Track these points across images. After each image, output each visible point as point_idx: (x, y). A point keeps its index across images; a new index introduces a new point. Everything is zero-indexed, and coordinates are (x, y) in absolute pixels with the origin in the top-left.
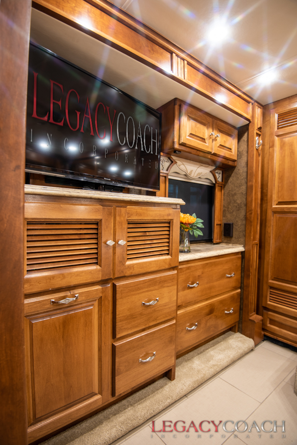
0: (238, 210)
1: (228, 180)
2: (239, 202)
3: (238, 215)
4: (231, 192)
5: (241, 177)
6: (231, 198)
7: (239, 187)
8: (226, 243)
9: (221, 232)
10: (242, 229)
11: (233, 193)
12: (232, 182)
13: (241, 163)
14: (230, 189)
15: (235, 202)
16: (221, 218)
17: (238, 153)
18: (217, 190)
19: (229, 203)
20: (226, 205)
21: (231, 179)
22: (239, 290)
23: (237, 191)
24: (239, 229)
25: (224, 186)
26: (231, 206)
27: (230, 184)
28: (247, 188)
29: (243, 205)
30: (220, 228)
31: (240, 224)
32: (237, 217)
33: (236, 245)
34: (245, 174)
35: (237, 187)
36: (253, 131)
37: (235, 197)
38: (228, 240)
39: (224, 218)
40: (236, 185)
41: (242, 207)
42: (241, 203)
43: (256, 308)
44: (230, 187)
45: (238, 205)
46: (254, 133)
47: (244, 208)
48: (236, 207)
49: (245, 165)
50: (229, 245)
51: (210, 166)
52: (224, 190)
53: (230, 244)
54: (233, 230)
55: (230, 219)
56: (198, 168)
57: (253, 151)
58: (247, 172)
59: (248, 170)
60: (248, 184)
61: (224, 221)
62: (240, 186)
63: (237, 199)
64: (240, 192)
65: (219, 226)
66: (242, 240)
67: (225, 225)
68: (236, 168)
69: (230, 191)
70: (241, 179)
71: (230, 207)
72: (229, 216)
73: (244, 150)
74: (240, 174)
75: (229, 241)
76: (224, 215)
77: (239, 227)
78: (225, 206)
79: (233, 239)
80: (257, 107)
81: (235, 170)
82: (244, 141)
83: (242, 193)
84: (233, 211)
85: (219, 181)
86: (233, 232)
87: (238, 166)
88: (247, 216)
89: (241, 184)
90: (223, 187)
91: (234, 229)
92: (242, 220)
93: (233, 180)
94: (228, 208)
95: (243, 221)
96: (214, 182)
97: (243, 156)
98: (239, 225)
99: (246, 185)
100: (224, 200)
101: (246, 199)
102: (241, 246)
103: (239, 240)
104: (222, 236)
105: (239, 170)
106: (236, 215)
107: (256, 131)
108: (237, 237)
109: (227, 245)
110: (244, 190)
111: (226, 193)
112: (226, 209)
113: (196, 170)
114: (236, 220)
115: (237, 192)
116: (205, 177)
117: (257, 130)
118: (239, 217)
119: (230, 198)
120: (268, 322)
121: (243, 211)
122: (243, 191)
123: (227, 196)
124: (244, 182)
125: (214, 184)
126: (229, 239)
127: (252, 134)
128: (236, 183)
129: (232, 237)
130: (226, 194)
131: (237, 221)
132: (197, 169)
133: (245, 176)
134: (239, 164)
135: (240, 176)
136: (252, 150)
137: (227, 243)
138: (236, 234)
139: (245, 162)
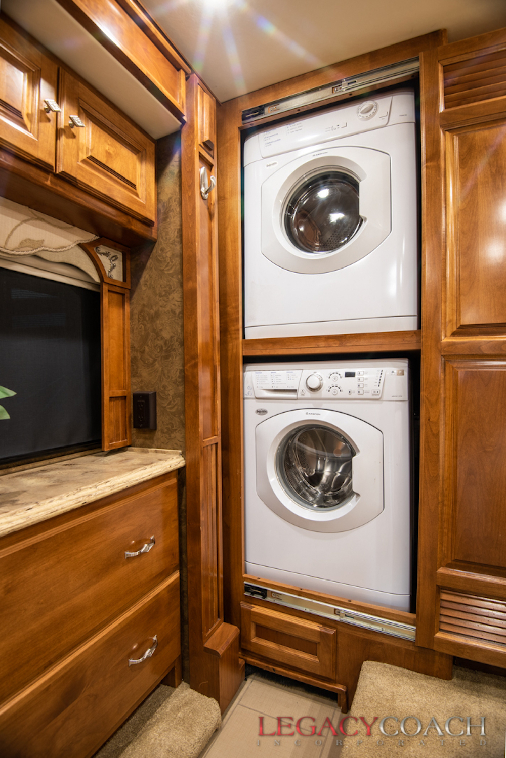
0: (167, 357)
1: (140, 277)
2: (166, 335)
3: (166, 371)
4: (146, 309)
5: (168, 270)
6: (148, 325)
7: (165, 295)
8: (142, 446)
9: (127, 419)
10: (176, 407)
11: (152, 312)
12: (148, 284)
13: (167, 233)
14: (145, 303)
15: (158, 334)
16: (125, 379)
17: (160, 206)
18: (105, 301)
19: (144, 339)
20: (136, 345)
21: (145, 276)
22: (176, 576)
23: (161, 306)
24: (171, 408)
25: (132, 292)
26: (148, 346)
27: (144, 288)
28: (182, 297)
29: (176, 344)
30: (124, 407)
31: (171, 393)
32: (164, 375)
33: (165, 452)
34: (177, 261)
35: (160, 296)
36: (190, 146)
37: (158, 322)
38: (146, 439)
39: (134, 380)
40: (158, 292)
41: (174, 350)
42: (172, 337)
43: (221, 607)
44: (144, 296)
45: (165, 344)
46: (192, 151)
47: (180, 350)
48: (161, 348)
49: (177, 237)
50: (148, 452)
51: (76, 228)
52: (130, 304)
53: (149, 449)
54: (157, 412)
55: (147, 381)
56: (25, 221)
57: (192, 198)
58: (181, 256)
59: (184, 250)
60: (184, 286)
61: (135, 387)
62: (168, 293)
63: (161, 328)
64: (168, 309)
65: (120, 402)
66: (178, 436)
67: (136, 397)
68: (157, 245)
69: (144, 306)
70: (168, 274)
71: (147, 349)
72: (144, 372)
73: (173, 198)
74: (165, 261)
75: (148, 442)
76: (134, 373)
77: (169, 404)
78: (134, 347)
79: (158, 434)
80: (199, 87)
81: (154, 251)
82: (173, 174)
83: (172, 311)
84: (155, 360)
85: (115, 277)
86: (158, 417)
87: (160, 239)
88: (186, 372)
89: (170, 288)
90: (127, 295)
91: (158, 408)
92: (175, 382)
93: (151, 277)
94: (143, 352)
95: (178, 386)
96: (97, 279)
97: (171, 214)
98: (170, 398)
99: (180, 289)
100: (132, 330)
101: (183, 326)
102: (176, 453)
103: (172, 436)
104: (130, 427)
105: (162, 250)
106: (162, 370)
107: (197, 149)
108: (166, 430)
109: (143, 451)
110: (176, 303)
111: (135, 311)
112: (139, 355)
113: (16, 227)
114: (163, 383)
115: (161, 309)
116: (60, 260)
117: (200, 145)
118: (169, 376)
119: (145, 325)
120: (253, 632)
121: (177, 358)
122: (174, 305)
123: (139, 321)
124: (175, 281)
125: (99, 286)
126: (147, 436)
127: (190, 156)
128: (159, 286)
129: (155, 429)
130: (137, 316)
131: (164, 387)
132: (19, 225)
133: (178, 267)
134: (164, 234)
135: (167, 266)
136: (189, 197)
137: (145, 445)
138: (163, 422)
139: (176, 230)
